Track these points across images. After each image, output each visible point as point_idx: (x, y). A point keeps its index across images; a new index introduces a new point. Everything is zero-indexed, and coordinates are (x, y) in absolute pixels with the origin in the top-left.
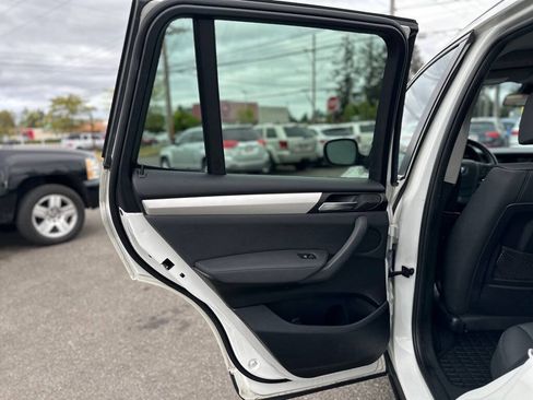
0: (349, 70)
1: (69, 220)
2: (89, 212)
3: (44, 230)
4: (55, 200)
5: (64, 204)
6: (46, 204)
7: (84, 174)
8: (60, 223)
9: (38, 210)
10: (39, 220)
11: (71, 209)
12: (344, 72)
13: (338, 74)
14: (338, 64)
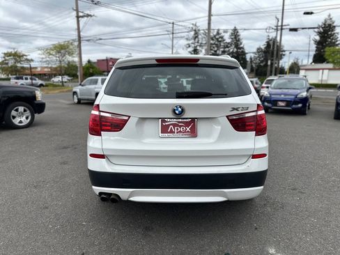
0: (196, 44)
1: (27, 118)
2: (36, 115)
3: (16, 121)
4: (21, 109)
5: (25, 111)
6: (17, 110)
7: (34, 97)
8: (23, 119)
9: (13, 113)
10: (14, 117)
11: (28, 113)
12: (193, 45)
13: (189, 46)
14: (190, 40)
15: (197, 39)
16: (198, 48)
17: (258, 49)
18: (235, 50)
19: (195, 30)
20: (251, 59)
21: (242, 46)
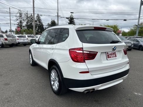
0: (21, 19)
12: (19, 20)
13: (18, 20)
14: (17, 17)
15: (21, 17)
16: (22, 21)
17: (48, 24)
18: (39, 23)
19: (20, 13)
20: (45, 27)
21: (41, 22)
